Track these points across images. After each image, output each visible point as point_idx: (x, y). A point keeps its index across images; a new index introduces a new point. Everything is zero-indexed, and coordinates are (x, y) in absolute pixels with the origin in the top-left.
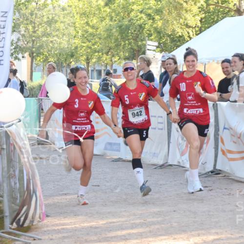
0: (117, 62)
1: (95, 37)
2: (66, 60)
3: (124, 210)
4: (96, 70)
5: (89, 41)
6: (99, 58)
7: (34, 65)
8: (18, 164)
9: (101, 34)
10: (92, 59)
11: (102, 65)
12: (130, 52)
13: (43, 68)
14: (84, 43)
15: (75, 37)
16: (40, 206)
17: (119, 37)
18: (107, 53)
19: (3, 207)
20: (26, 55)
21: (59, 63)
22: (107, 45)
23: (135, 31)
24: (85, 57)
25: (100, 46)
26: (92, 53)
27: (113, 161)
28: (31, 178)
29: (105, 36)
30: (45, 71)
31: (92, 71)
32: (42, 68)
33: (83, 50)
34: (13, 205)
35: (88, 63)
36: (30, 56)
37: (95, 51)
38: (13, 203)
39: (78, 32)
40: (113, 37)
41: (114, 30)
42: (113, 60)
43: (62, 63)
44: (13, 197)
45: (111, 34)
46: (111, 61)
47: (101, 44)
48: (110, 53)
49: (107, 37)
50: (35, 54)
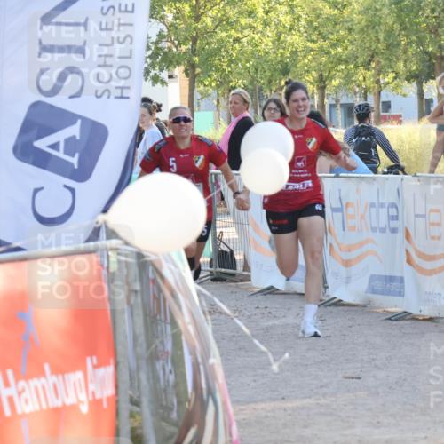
0: (391, 86)
1: (337, 27)
2: (270, 82)
3: (423, 435)
4: (342, 105)
5: (325, 39)
6: (348, 78)
7: (197, 96)
8: (169, 327)
9: (352, 20)
10: (332, 79)
11: (355, 93)
12: (421, 61)
13: (218, 101)
14: (311, 41)
15: (291, 29)
16: (225, 425)
17: (396, 26)
18: (367, 65)
19: (141, 428)
20: (178, 71)
21: (254, 90)
22: (367, 45)
23: (433, 11)
24: (315, 74)
25: (349, 48)
26: (330, 65)
27: (390, 319)
28: (200, 360)
29: (364, 23)
30: (221, 109)
31: (332, 106)
32: (215, 103)
33: (310, 57)
34: (164, 424)
35: (322, 89)
36: (187, 75)
37: (339, 61)
38: (163, 419)
39: (299, 18)
40: (382, 27)
41: (386, 11)
42: (382, 82)
43: (261, 89)
44: (162, 405)
45: (376, 20)
46: (377, 82)
47: (351, 42)
48: (373, 65)
49: (367, 26)
50: (198, 70)
